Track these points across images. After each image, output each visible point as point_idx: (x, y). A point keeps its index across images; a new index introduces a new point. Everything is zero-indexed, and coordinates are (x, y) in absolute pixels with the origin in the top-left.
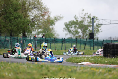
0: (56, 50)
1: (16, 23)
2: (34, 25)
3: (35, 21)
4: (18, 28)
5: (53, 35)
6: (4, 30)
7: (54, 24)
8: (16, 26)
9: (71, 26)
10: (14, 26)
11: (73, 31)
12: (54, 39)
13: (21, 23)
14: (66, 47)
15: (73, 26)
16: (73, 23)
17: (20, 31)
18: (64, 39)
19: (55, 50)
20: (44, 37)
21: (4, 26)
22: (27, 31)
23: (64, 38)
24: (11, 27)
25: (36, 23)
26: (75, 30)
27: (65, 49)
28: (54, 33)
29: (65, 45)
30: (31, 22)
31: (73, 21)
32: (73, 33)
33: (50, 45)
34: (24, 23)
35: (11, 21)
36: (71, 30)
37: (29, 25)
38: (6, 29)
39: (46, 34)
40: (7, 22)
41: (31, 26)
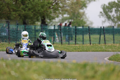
0: (92, 45)
1: (32, 5)
2: (58, 8)
3: (59, 2)
4: (35, 12)
5: (85, 23)
6: (14, 15)
7: (86, 7)
8: (32, 10)
9: (110, 9)
10: (29, 10)
11: (114, 18)
12: (88, 28)
13: (39, 6)
14: (106, 39)
15: (114, 9)
16: (114, 5)
17: (38, 17)
18: (102, 28)
19: (90, 44)
20: (71, 26)
21: (14, 10)
22: (48, 17)
23: (104, 27)
24: (25, 10)
25: (61, 5)
26: (117, 15)
27: (105, 43)
28: (85, 20)
29: (104, 36)
30: (53, 4)
31: (114, 2)
32: (113, 20)
33: (83, 37)
34: (44, 5)
35: (25, 2)
36: (110, 16)
37: (51, 7)
38: (17, 15)
39: (75, 21)
40: (19, 4)
41: (54, 10)
